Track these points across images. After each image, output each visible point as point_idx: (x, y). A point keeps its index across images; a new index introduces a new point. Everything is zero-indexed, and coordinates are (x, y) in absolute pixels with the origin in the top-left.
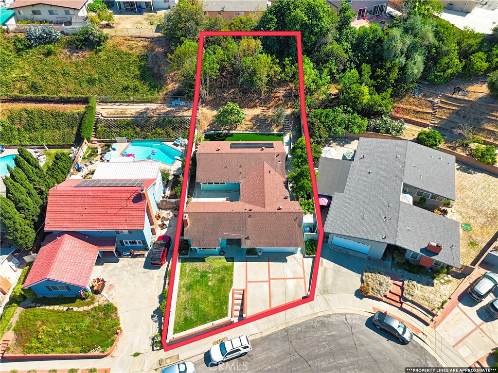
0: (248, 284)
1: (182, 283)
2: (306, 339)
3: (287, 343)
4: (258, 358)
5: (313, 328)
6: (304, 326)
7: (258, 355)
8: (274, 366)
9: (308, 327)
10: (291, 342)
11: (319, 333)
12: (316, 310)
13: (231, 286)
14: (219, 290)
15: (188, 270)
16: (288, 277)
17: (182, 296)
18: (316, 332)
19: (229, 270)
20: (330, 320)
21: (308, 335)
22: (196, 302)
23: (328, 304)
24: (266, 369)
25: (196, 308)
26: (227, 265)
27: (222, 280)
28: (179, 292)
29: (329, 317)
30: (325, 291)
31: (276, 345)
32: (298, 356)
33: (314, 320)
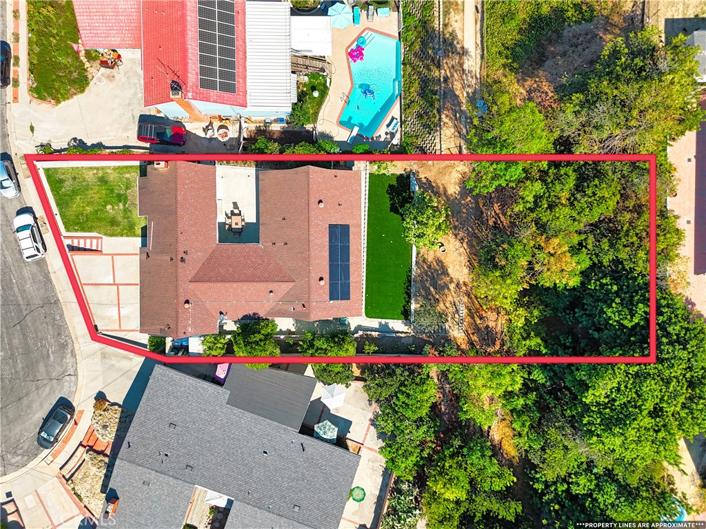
0: (110, 257)
1: (109, 171)
2: (45, 325)
3: (40, 303)
4: (24, 268)
5: (59, 334)
6: (61, 323)
7: (28, 269)
8: (15, 286)
9: (60, 328)
10: (42, 307)
11: (52, 341)
12: (81, 340)
13: (106, 234)
14: (100, 219)
15: (127, 176)
16: (121, 309)
17: (91, 173)
18: (53, 337)
19: (130, 231)
20: (68, 356)
21: (50, 327)
22: (83, 192)
23: (89, 356)
24: (12, 277)
25: (75, 193)
26: (136, 228)
27: (113, 222)
28: (97, 169)
29: (72, 355)
30: (104, 356)
31: (38, 290)
32: (25, 313)
33: (69, 336)
